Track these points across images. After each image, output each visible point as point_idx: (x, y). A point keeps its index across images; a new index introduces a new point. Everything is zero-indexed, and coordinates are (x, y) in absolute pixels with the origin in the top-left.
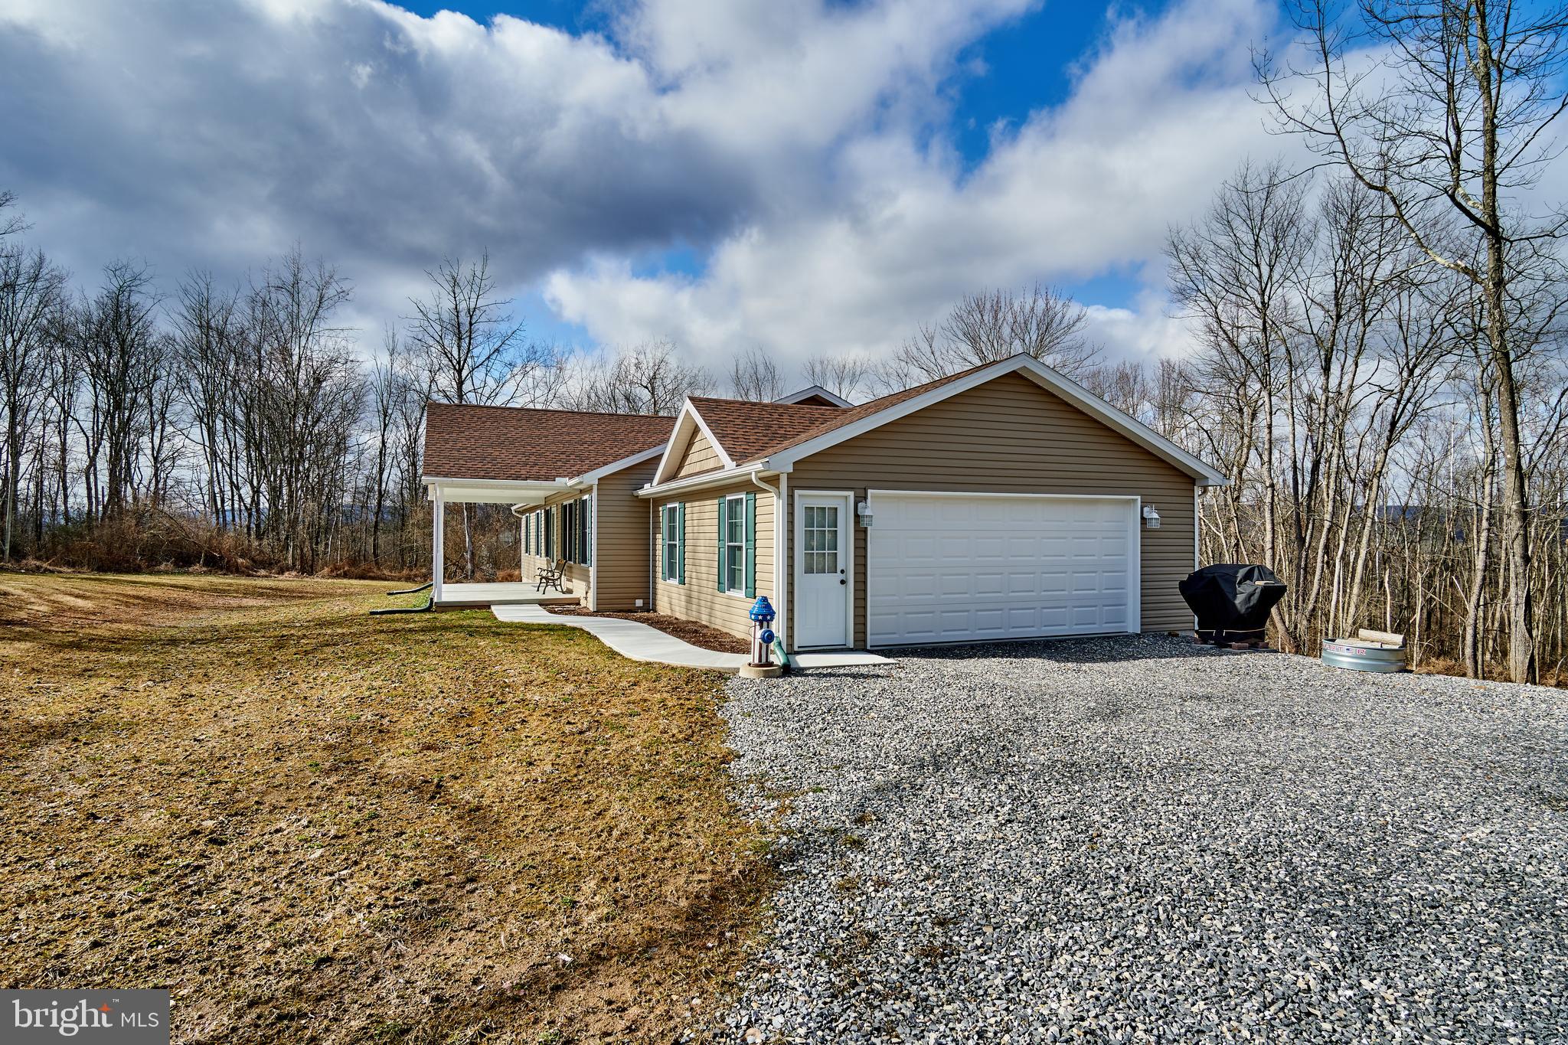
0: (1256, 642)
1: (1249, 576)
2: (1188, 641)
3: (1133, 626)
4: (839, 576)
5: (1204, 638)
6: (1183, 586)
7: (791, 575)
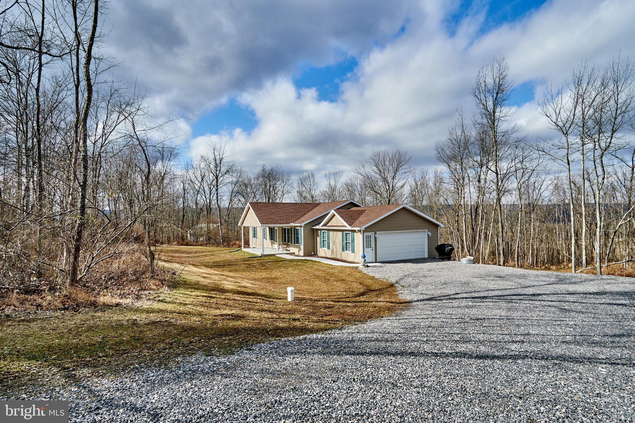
0: (449, 259)
1: (448, 246)
2: (437, 259)
3: (426, 256)
4: (372, 249)
5: (440, 258)
6: (436, 248)
7: (364, 249)
